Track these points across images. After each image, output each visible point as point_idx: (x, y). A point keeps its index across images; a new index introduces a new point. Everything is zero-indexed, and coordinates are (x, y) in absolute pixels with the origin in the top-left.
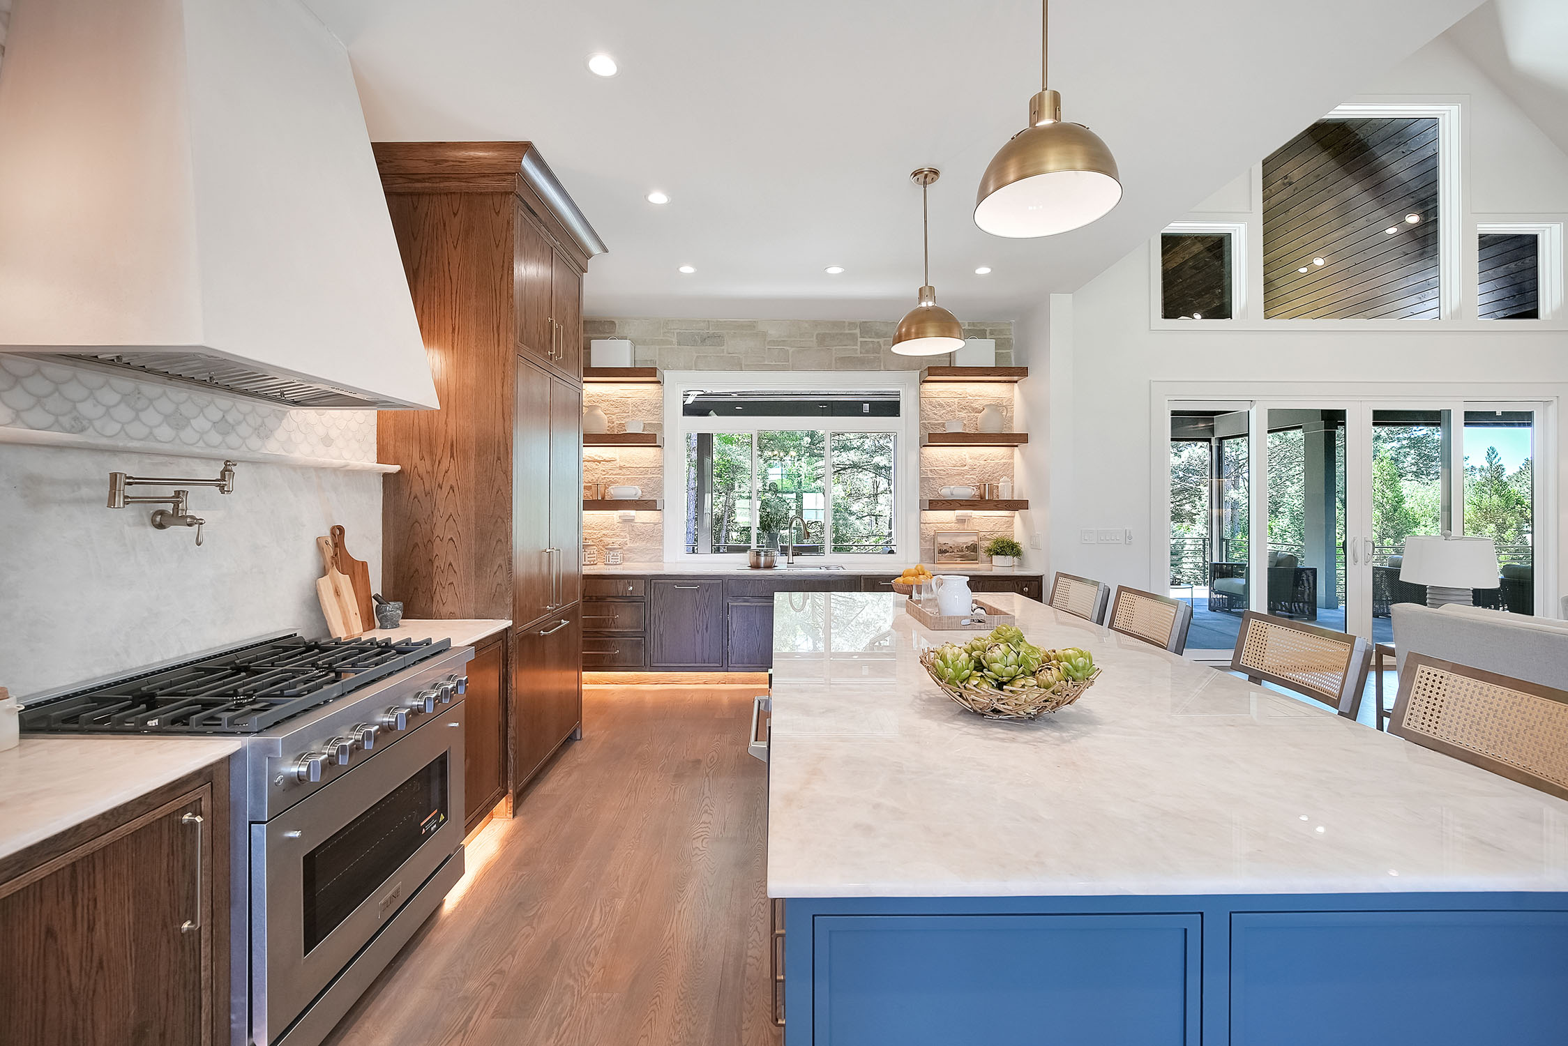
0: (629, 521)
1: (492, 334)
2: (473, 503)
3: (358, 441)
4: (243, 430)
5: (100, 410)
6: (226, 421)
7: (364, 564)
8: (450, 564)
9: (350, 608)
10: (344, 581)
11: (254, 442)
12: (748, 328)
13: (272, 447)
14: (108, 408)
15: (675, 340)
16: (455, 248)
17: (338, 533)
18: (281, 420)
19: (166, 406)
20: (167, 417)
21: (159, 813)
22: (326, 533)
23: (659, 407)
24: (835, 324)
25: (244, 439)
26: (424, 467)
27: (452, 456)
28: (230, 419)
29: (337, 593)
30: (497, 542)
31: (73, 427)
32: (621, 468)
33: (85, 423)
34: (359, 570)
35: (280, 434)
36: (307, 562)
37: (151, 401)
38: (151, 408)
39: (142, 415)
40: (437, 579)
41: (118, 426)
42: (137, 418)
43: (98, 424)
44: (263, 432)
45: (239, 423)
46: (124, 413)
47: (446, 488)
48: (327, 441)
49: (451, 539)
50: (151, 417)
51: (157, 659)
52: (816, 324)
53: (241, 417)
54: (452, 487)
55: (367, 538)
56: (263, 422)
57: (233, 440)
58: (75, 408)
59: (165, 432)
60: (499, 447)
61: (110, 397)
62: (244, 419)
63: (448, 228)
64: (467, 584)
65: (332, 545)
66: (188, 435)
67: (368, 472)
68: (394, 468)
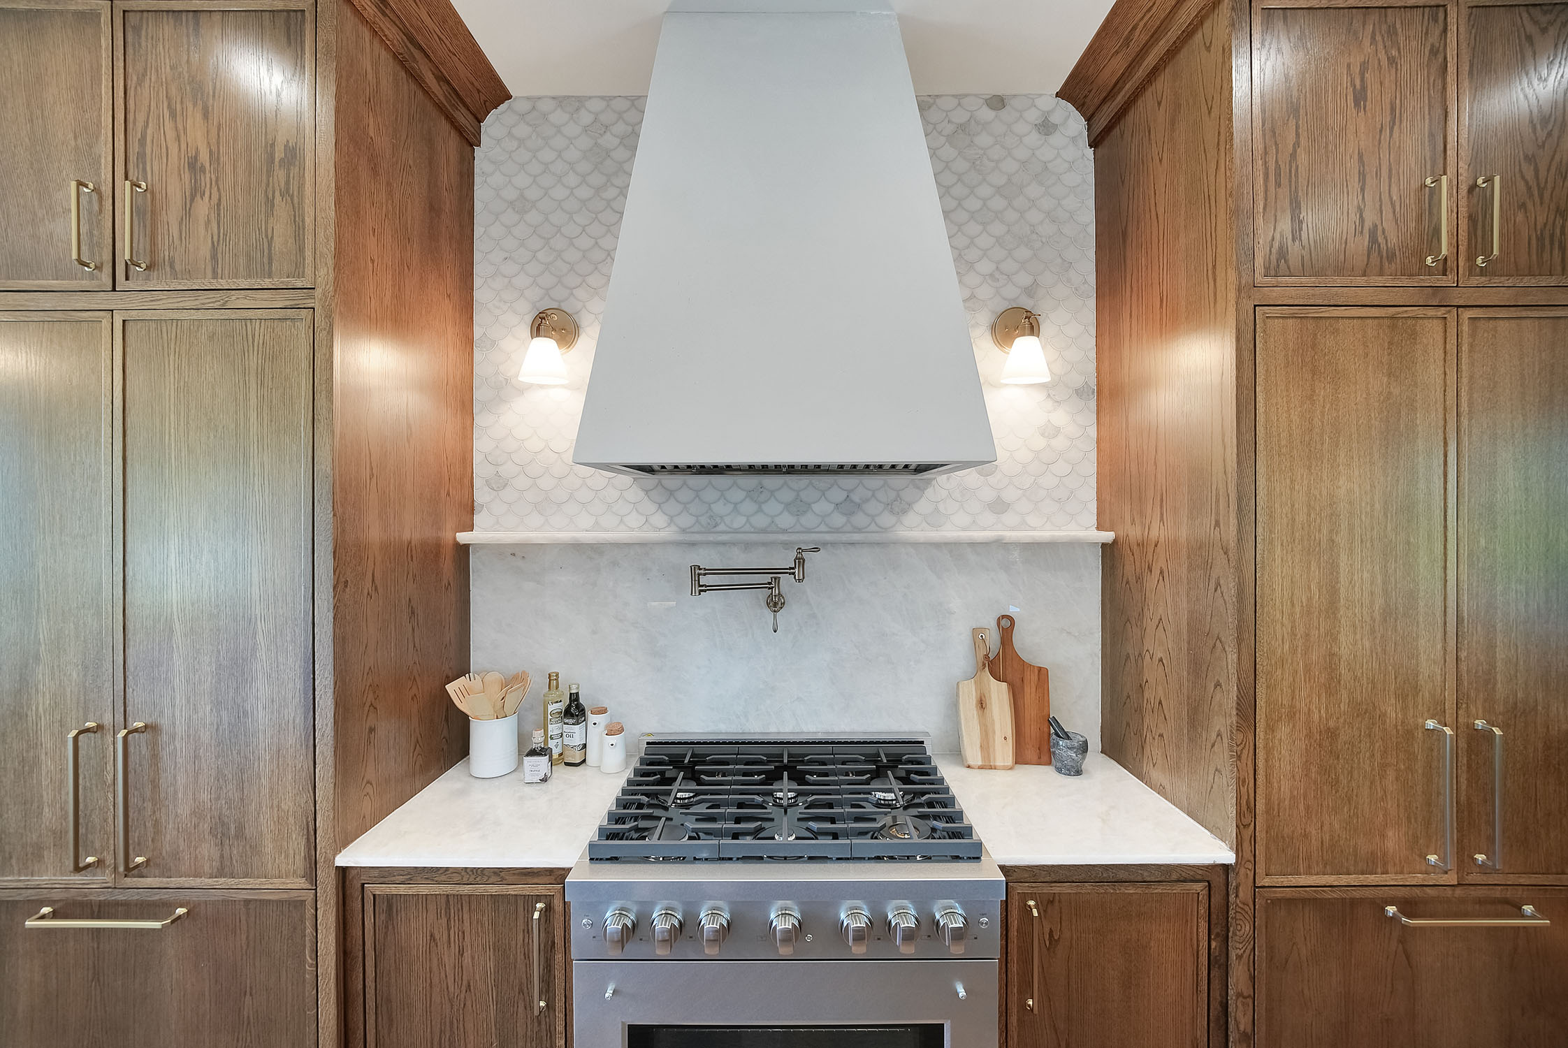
1: (1206, 285)
2: (1185, 605)
3: (1059, 501)
4: (872, 507)
5: (730, 507)
6: (852, 501)
7: (1042, 673)
8: (1160, 703)
9: (997, 727)
10: (999, 692)
11: (887, 519)
13: (912, 525)
14: (736, 504)
16: (1161, 161)
17: (1007, 626)
18: (923, 490)
19: (786, 496)
20: (787, 506)
21: (512, 890)
22: (989, 622)
25: (873, 517)
26: (1134, 533)
27: (1162, 519)
28: (856, 498)
29: (982, 704)
30: (1215, 688)
31: (709, 524)
33: (718, 520)
34: (1032, 678)
35: (923, 506)
37: (772, 492)
38: (773, 499)
39: (764, 507)
40: (1148, 721)
41: (743, 519)
42: (760, 510)
43: (727, 519)
44: (899, 507)
45: (867, 500)
46: (749, 507)
47: (1156, 572)
48: (999, 506)
49: (1161, 660)
50: (773, 507)
51: (773, 729)
53: (870, 493)
54: (1162, 572)
55: (1069, 633)
56: (898, 496)
57: (860, 519)
58: (710, 509)
59: (786, 520)
60: (1218, 501)
61: (739, 495)
62: (873, 495)
63: (1152, 137)
64: (1178, 747)
65: (993, 639)
66: (809, 520)
67: (1073, 545)
68: (1108, 536)
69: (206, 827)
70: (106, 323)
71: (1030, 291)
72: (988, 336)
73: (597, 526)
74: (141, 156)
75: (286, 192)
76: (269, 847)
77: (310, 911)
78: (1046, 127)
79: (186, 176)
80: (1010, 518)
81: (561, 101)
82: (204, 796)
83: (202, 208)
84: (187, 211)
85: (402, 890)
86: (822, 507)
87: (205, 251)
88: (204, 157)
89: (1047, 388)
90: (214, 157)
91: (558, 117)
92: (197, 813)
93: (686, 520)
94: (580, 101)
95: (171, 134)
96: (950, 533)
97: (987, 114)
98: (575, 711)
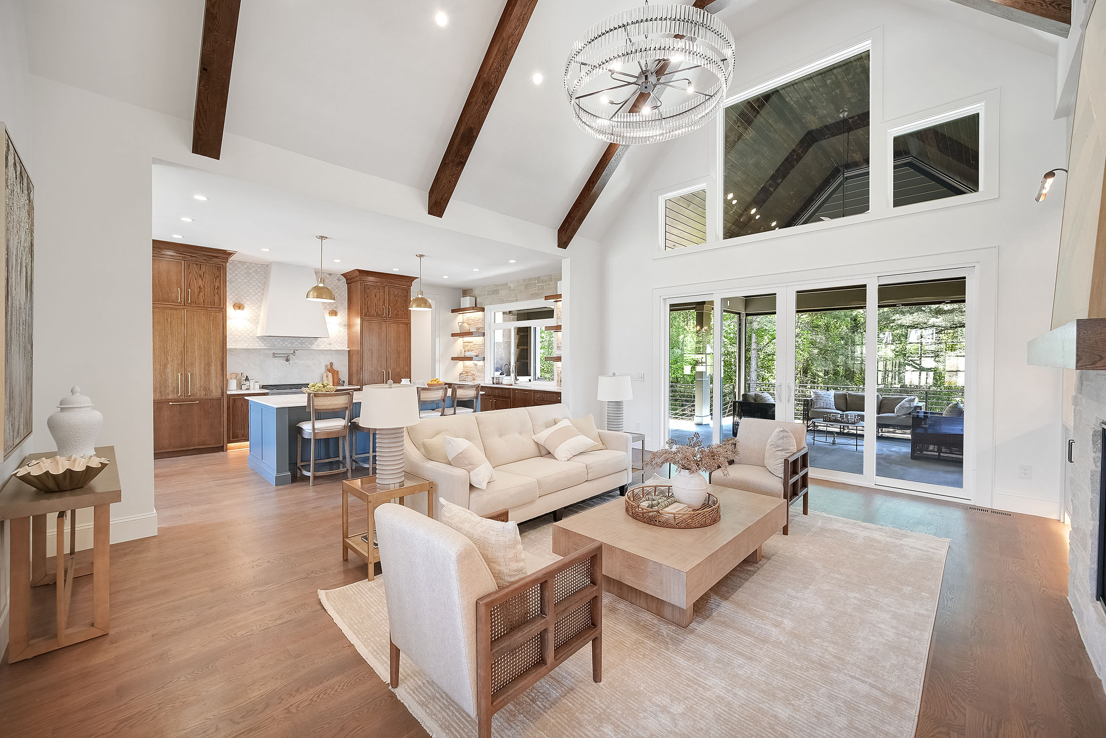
0: (476, 365)
3: (341, 343)
4: (307, 344)
7: (339, 372)
10: (330, 375)
11: (309, 346)
12: (505, 285)
13: (314, 347)
15: (486, 294)
17: (331, 364)
18: (315, 342)
19: (289, 341)
20: (289, 343)
22: (328, 364)
23: (484, 319)
24: (529, 279)
25: (307, 346)
26: (352, 349)
27: (356, 347)
28: (304, 343)
29: (327, 376)
31: (273, 346)
32: (474, 345)
33: (275, 345)
34: (337, 373)
35: (315, 344)
36: (323, 369)
37: (287, 341)
41: (280, 345)
42: (284, 343)
43: (277, 345)
44: (312, 344)
46: (281, 343)
47: (355, 354)
50: (286, 343)
51: (287, 383)
52: (524, 280)
55: (342, 365)
56: (311, 342)
57: (304, 346)
58: (273, 343)
61: (279, 342)
62: (307, 342)
65: (329, 367)
66: (294, 345)
67: (343, 350)
68: (349, 349)
69: (202, 389)
70: (183, 311)
71: (336, 308)
72: (328, 314)
73: (249, 345)
74: (190, 285)
75: (217, 293)
76: (214, 391)
77: (222, 401)
78: (339, 280)
79: (198, 289)
80: (332, 346)
81: (240, 262)
82: (202, 384)
83: (201, 294)
84: (199, 295)
85: (237, 397)
86: (297, 343)
87: (202, 301)
88: (202, 286)
89: (339, 324)
90: (204, 287)
91: (239, 265)
92: (201, 387)
93: (268, 345)
94: (245, 263)
95: (195, 282)
96: (321, 348)
97: (328, 276)
98: (247, 379)
